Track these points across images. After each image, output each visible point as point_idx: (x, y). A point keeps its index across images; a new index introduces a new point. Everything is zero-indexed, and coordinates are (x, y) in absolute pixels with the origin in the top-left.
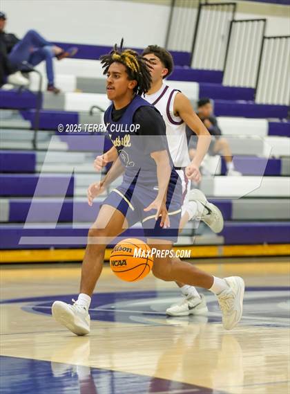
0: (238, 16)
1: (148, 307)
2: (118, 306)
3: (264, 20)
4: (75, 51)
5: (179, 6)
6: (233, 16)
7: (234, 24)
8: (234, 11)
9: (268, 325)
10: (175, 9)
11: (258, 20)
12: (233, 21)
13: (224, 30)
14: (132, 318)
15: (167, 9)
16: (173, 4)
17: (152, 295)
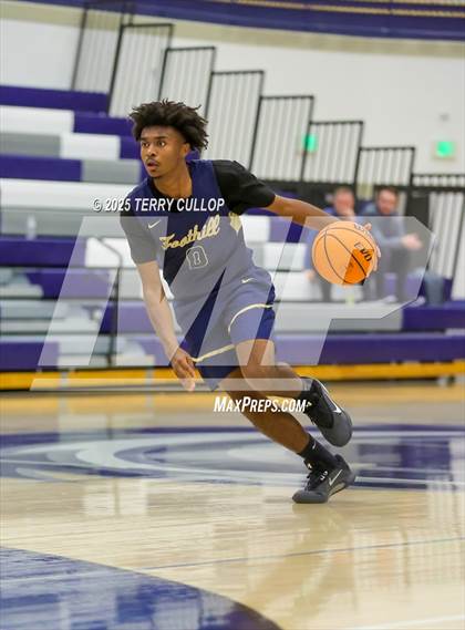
0: (177, 43)
1: (43, 457)
3: (213, 48)
5: (92, 27)
6: (169, 42)
7: (169, 54)
8: (171, 35)
9: (213, 481)
10: (87, 32)
11: (205, 48)
12: (168, 50)
13: (156, 62)
14: (19, 470)
15: (73, 32)
16: (83, 24)
17: (52, 438)
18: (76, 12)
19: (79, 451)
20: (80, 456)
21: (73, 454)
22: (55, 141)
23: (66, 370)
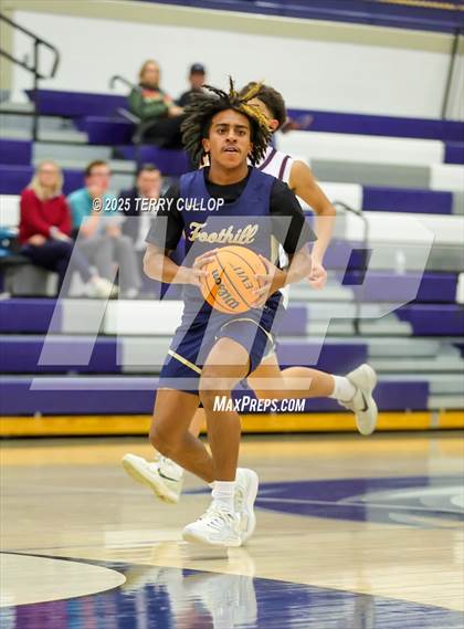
1: (416, 501)
2: (371, 499)
4: (308, 120)
10: (458, 58)
14: (392, 516)
15: (444, 59)
16: (454, 51)
17: (422, 482)
18: (447, 38)
19: (453, 496)
20: (455, 501)
21: (447, 499)
22: (425, 172)
23: (437, 411)
